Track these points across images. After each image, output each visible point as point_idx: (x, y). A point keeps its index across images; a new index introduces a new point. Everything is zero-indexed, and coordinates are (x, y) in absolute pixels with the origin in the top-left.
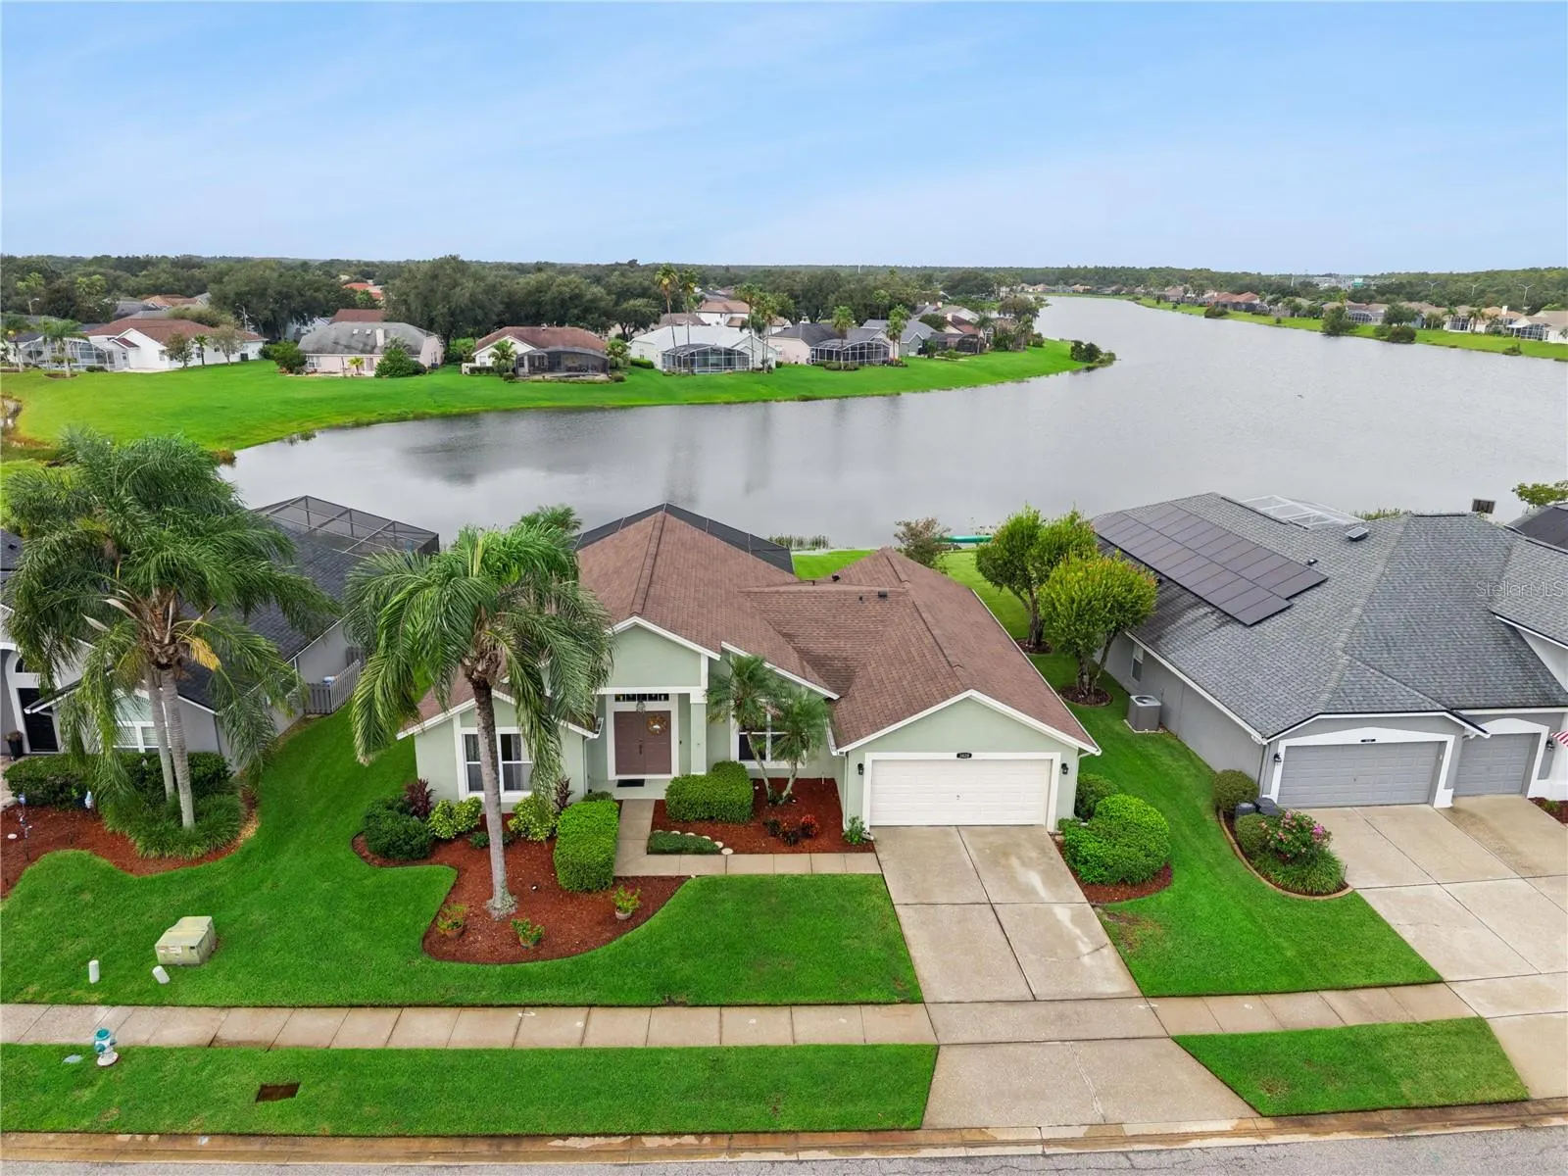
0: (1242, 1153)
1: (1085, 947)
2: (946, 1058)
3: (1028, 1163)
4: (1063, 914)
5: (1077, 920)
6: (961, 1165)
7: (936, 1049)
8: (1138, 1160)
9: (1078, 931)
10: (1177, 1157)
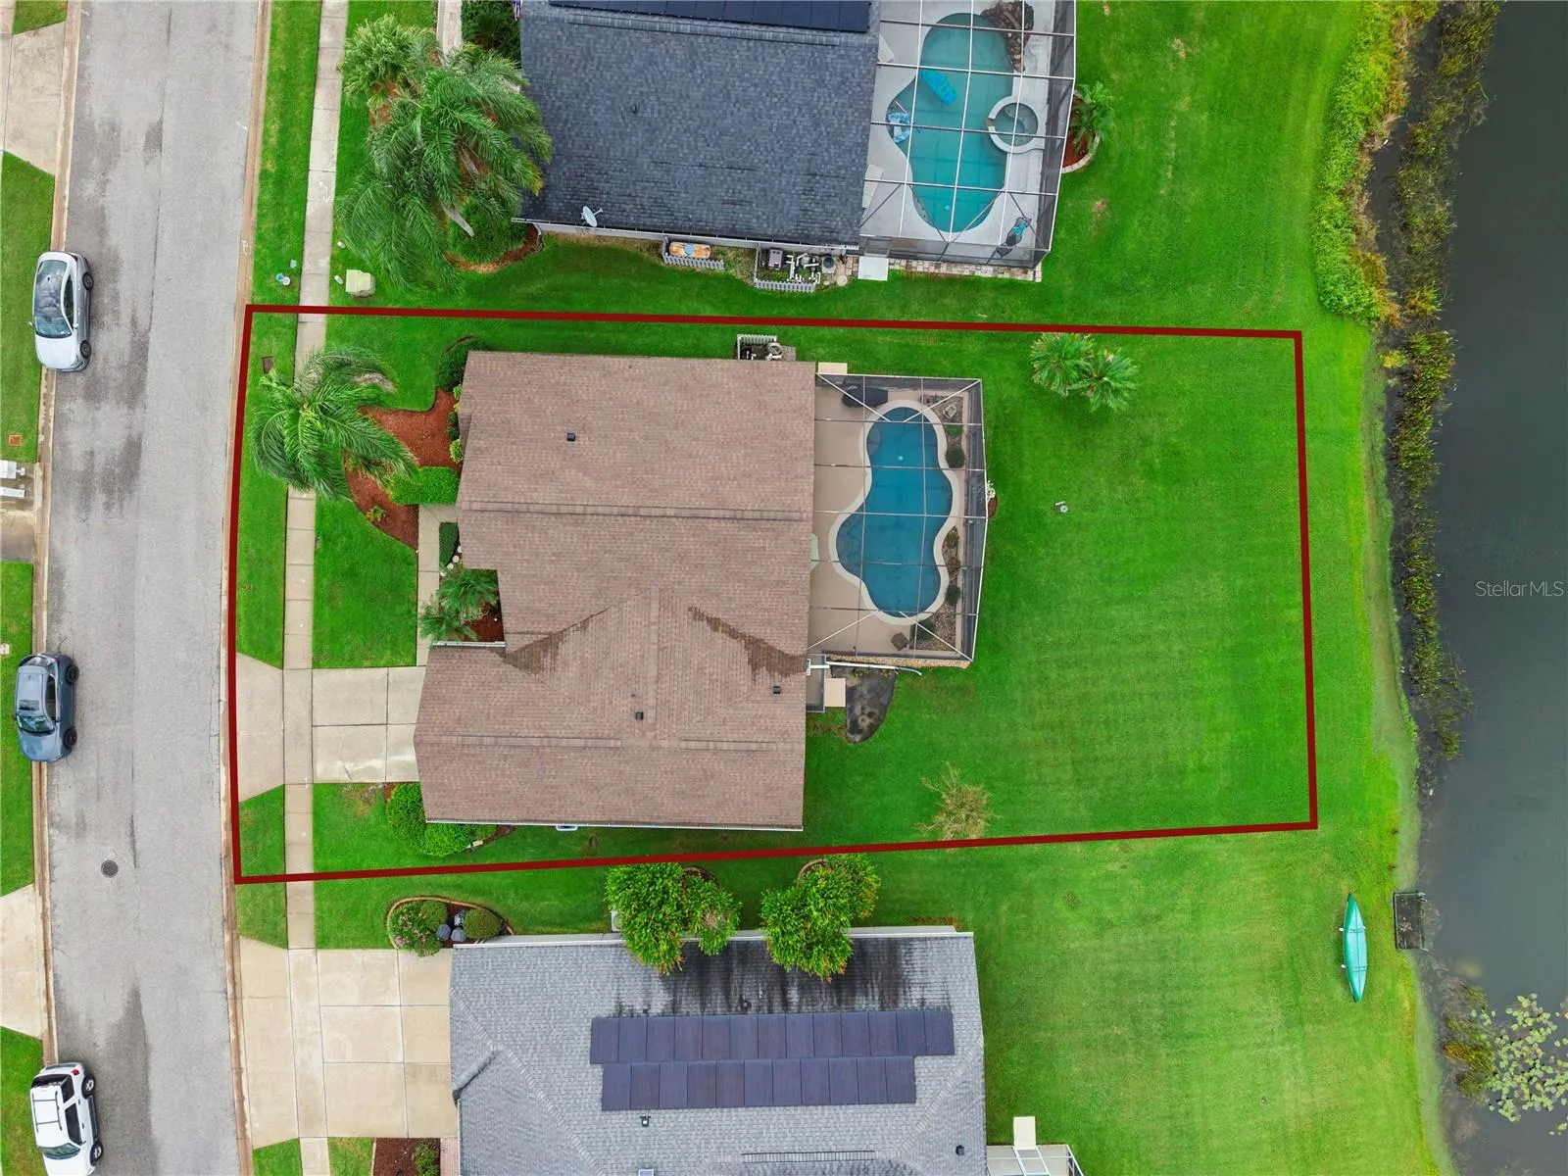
0: (216, 786)
1: (349, 766)
2: (275, 672)
3: (216, 691)
4: (377, 764)
5: (371, 771)
6: (216, 664)
7: (282, 667)
8: (214, 740)
9: (362, 767)
10: (215, 757)
